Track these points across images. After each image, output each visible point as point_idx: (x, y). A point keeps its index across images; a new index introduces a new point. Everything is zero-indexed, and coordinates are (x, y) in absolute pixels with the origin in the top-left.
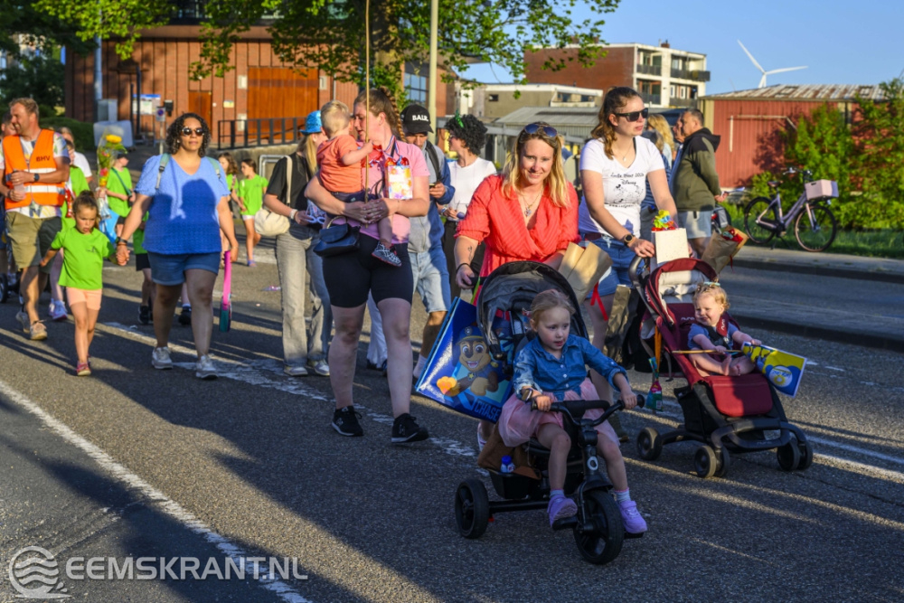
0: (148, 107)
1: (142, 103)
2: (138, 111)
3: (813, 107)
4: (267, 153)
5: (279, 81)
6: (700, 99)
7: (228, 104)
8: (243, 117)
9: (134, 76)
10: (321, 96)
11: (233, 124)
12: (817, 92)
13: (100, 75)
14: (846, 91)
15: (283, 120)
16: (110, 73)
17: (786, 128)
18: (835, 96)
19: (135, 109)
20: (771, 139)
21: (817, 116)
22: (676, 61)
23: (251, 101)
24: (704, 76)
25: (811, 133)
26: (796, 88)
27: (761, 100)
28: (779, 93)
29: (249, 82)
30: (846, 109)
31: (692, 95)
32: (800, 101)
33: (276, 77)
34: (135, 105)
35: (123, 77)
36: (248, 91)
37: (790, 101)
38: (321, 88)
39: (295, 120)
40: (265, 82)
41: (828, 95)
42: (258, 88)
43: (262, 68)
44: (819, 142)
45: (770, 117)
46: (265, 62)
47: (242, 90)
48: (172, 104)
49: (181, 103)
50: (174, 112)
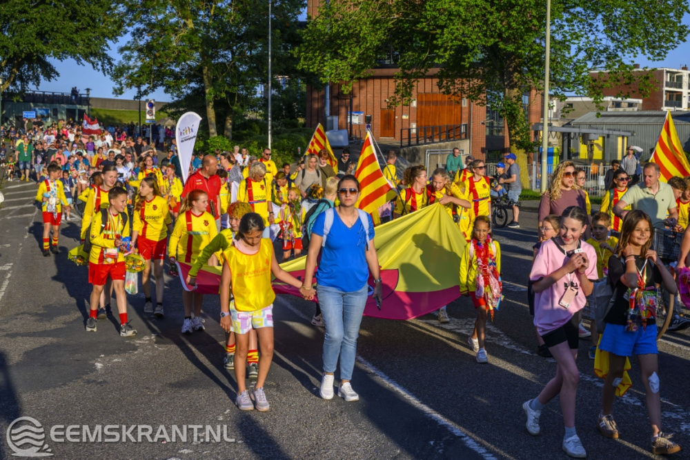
0: (356, 120)
1: (353, 117)
2: (351, 123)
4: (430, 148)
5: (437, 101)
7: (404, 117)
8: (414, 126)
9: (348, 101)
10: (463, 111)
11: (409, 130)
13: (328, 101)
15: (440, 127)
16: (334, 100)
19: (349, 121)
23: (419, 115)
29: (418, 103)
33: (435, 99)
34: (349, 119)
35: (340, 103)
36: (417, 109)
38: (463, 107)
39: (447, 126)
40: (428, 103)
42: (423, 107)
43: (426, 94)
46: (428, 90)
47: (414, 108)
48: (370, 117)
49: (376, 117)
50: (372, 122)
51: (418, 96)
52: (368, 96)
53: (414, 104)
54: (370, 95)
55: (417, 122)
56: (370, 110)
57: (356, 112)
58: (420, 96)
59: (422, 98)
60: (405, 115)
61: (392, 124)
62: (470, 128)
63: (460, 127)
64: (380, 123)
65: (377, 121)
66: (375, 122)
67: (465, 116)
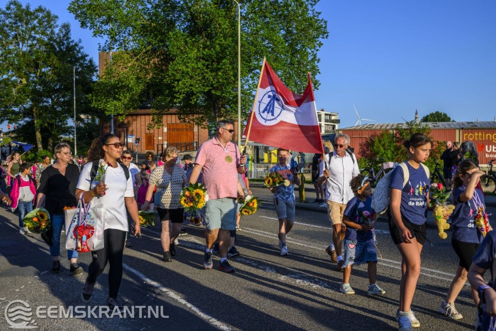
0: (130, 140)
1: (128, 138)
2: (127, 142)
3: (381, 132)
5: (179, 129)
6: (337, 130)
7: (160, 138)
8: (166, 143)
9: (125, 129)
10: (195, 134)
11: (162, 145)
12: (381, 127)
13: (113, 129)
14: (393, 125)
15: (181, 143)
16: (116, 128)
17: (370, 140)
18: (388, 128)
19: (126, 141)
20: (365, 144)
21: (382, 135)
22: (327, 116)
23: (169, 137)
24: (338, 121)
25: (380, 142)
26: (373, 125)
27: (360, 130)
28: (367, 127)
29: (168, 129)
30: (393, 132)
31: (333, 128)
32: (375, 130)
33: (178, 127)
34: (126, 140)
35: (121, 129)
36: (167, 133)
37: (372, 130)
38: (195, 131)
39: (185, 143)
40: (173, 129)
41: (386, 127)
42: (171, 132)
43: (172, 124)
44: (383, 145)
45: (364, 136)
46: (174, 122)
47: (165, 133)
48: (139, 139)
49: (142, 138)
50: (140, 141)
51: (167, 125)
52: (138, 125)
53: (165, 130)
55: (167, 141)
56: (138, 134)
57: (130, 136)
58: (168, 126)
59: (170, 126)
60: (160, 136)
61: (152, 143)
62: (199, 144)
63: (193, 143)
64: (145, 142)
65: (143, 140)
67: (196, 137)
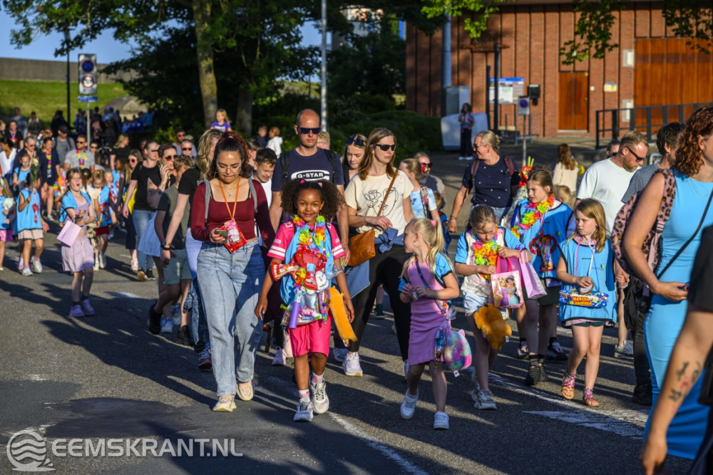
0: (507, 94)
1: (500, 89)
2: (496, 100)
5: (676, 56)
7: (610, 88)
8: (629, 104)
9: (491, 56)
11: (616, 114)
19: (492, 97)
23: (640, 81)
29: (637, 57)
33: (671, 51)
34: (492, 92)
35: (476, 57)
36: (636, 70)
40: (658, 58)
42: (649, 66)
43: (654, 39)
46: (658, 32)
47: (628, 69)
48: (538, 89)
49: (550, 88)
50: (541, 100)
51: (636, 43)
52: (534, 44)
53: (629, 58)
54: (537, 44)
55: (635, 97)
56: (537, 74)
57: (508, 79)
58: (640, 44)
59: (645, 48)
60: (610, 83)
61: (583, 104)
64: (557, 101)
65: (553, 96)
66: (547, 100)
